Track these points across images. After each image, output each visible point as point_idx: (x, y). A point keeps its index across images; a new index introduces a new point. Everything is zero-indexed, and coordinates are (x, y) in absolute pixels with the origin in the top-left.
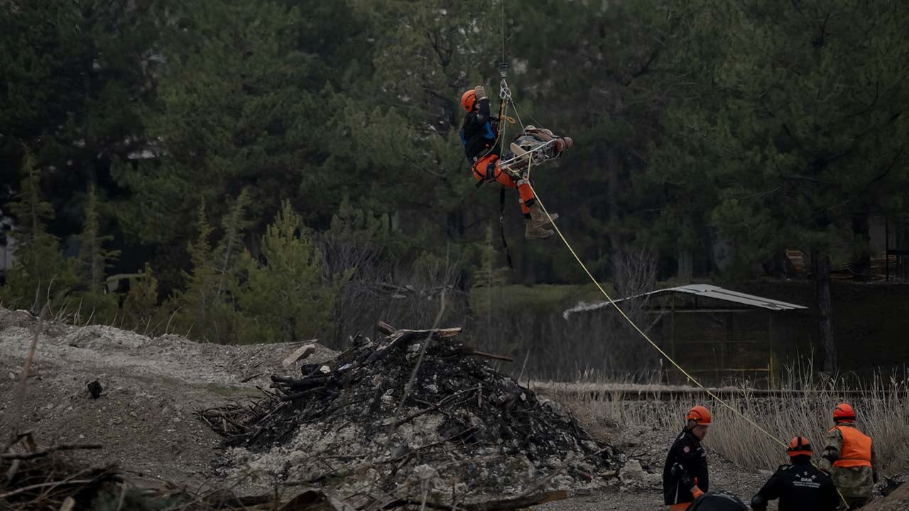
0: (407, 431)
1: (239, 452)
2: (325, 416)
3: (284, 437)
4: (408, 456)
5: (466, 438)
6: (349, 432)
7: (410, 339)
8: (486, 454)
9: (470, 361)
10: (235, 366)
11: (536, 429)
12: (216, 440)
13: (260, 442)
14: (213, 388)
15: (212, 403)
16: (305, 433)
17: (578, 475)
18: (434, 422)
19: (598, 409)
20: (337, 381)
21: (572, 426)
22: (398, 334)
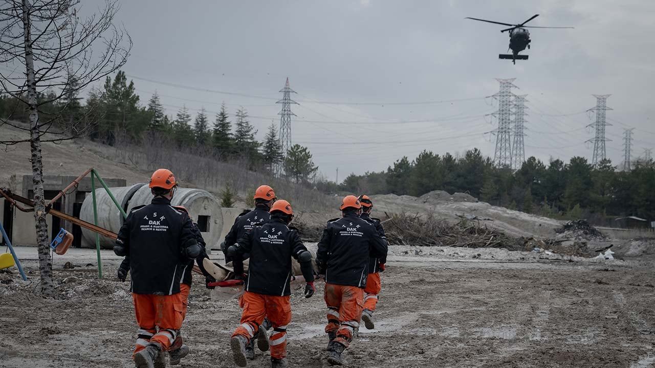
0: (579, 232)
1: (557, 234)
2: (569, 230)
3: (564, 232)
4: (579, 235)
5: (586, 234)
6: (571, 232)
7: (580, 221)
8: (588, 236)
9: (587, 224)
10: (560, 223)
11: (595, 233)
12: (555, 232)
13: (560, 233)
14: (557, 226)
15: (556, 227)
16: (566, 232)
17: (600, 239)
18: (582, 231)
19: (605, 231)
20: (571, 226)
21: (600, 233)
22: (579, 220)
